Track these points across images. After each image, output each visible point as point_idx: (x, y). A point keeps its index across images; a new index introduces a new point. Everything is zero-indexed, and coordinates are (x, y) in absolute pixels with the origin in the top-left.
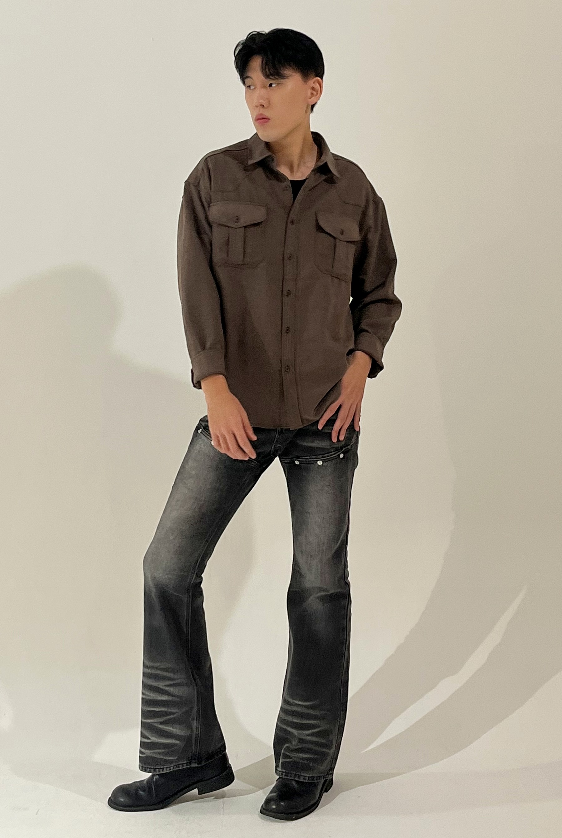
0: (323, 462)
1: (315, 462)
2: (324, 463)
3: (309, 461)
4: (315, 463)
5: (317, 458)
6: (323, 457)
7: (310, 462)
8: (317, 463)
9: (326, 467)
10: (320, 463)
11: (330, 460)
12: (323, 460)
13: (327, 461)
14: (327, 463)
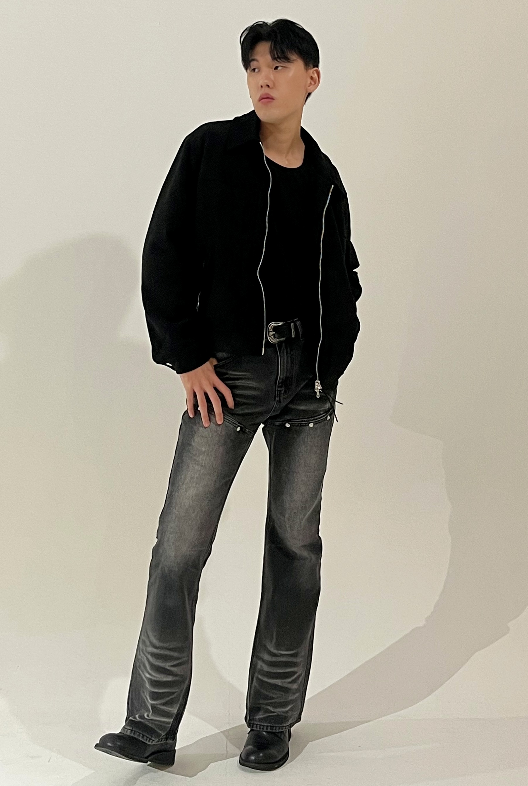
8: (308, 425)
11: (319, 422)
14: (318, 424)
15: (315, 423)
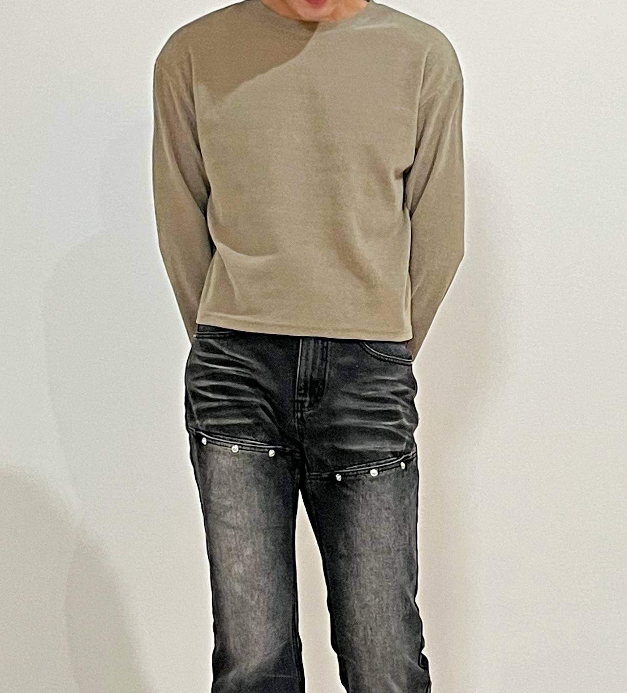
0: (379, 472)
1: (367, 471)
2: (381, 472)
3: (357, 471)
4: (367, 473)
5: (369, 466)
6: (377, 464)
7: (359, 473)
8: (369, 473)
9: (383, 478)
10: (374, 473)
11: (388, 469)
12: (378, 468)
13: (385, 470)
14: (384, 472)
15: (380, 469)
